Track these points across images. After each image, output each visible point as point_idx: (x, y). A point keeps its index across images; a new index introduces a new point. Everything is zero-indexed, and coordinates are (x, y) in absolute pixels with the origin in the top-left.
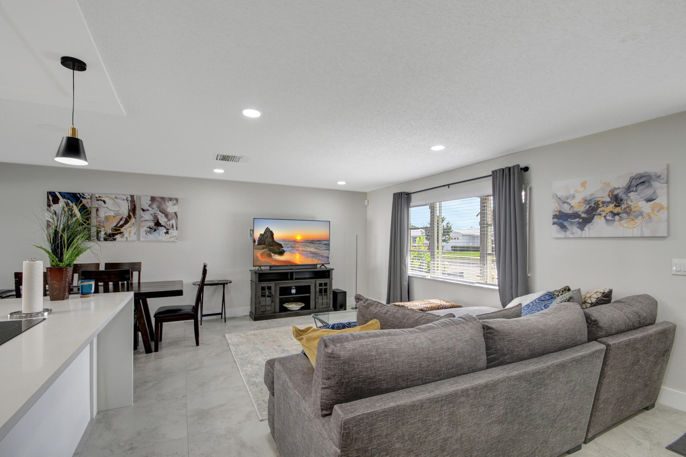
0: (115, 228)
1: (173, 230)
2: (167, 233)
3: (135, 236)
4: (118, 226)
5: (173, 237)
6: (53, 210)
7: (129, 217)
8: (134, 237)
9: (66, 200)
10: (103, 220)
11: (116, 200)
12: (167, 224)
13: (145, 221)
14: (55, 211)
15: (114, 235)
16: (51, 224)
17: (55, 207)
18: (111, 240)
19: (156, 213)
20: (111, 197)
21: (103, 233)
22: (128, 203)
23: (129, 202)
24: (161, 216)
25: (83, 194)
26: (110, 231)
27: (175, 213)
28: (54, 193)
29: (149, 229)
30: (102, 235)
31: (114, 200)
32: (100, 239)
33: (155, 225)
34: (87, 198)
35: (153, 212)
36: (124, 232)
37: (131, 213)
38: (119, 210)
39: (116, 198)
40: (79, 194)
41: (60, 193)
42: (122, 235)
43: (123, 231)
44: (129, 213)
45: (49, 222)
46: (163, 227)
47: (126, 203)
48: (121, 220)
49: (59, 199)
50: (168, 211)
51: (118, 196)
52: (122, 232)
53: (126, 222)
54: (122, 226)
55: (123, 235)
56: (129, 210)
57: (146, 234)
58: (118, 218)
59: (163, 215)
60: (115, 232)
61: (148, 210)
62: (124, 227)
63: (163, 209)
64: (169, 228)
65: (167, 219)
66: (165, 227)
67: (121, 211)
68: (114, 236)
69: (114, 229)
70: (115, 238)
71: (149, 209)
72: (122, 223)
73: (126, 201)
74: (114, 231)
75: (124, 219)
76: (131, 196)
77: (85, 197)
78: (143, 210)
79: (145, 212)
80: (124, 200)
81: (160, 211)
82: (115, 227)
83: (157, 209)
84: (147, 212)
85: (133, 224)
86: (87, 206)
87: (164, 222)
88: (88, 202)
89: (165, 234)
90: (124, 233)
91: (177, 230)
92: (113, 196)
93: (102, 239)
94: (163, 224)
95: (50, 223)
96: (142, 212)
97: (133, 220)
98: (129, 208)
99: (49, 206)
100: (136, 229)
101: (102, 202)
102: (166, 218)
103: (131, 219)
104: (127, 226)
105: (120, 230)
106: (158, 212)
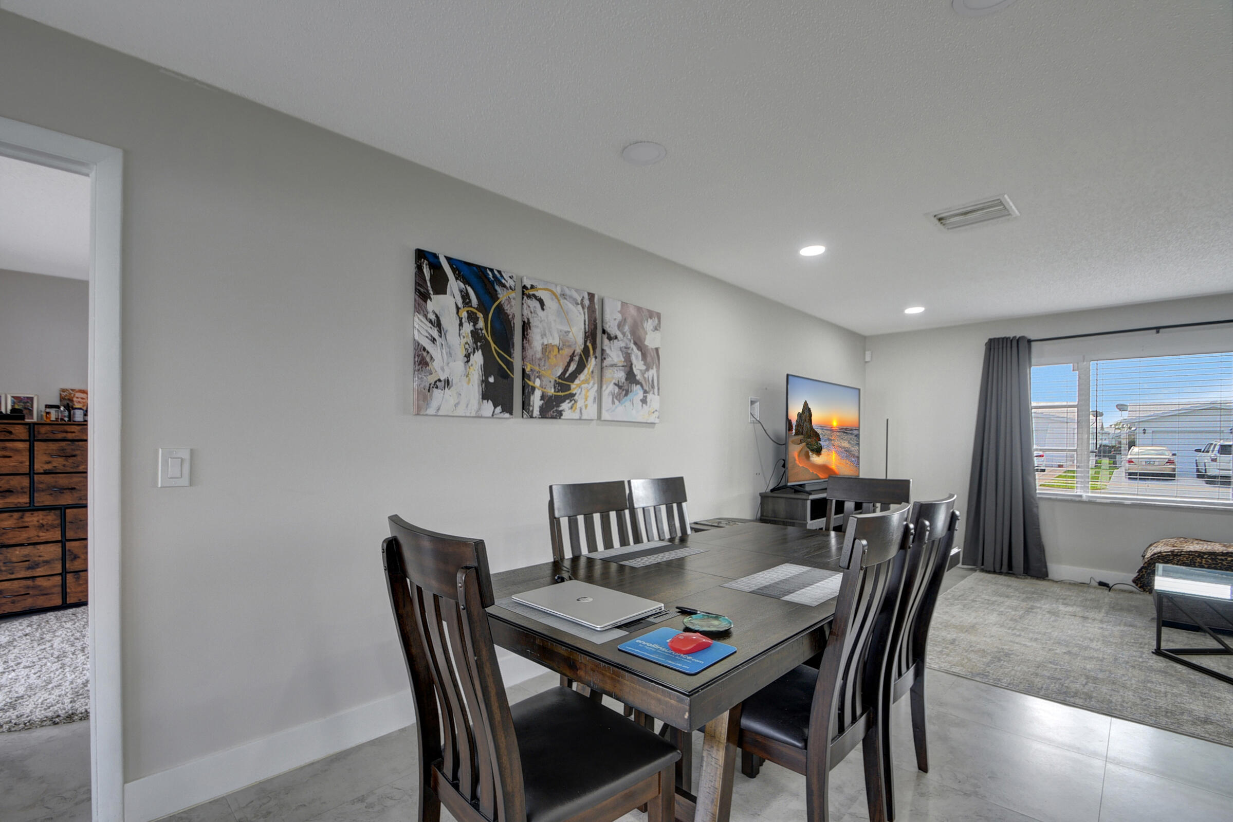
0: (560, 381)
1: (654, 393)
2: (644, 401)
3: (595, 406)
4: (567, 375)
5: (653, 412)
6: (434, 312)
7: (586, 350)
8: (591, 411)
9: (462, 285)
10: (539, 355)
11: (562, 301)
12: (644, 378)
13: (612, 366)
14: (437, 316)
15: (560, 400)
16: (428, 359)
17: (436, 303)
18: (552, 417)
19: (628, 348)
20: (554, 290)
21: (538, 394)
22: (584, 314)
23: (586, 310)
24: (637, 357)
25: (499, 272)
26: (551, 391)
27: (657, 350)
28: (435, 256)
29: (617, 389)
30: (536, 401)
31: (559, 301)
32: (532, 411)
33: (626, 379)
34: (508, 285)
35: (623, 345)
36: (576, 394)
37: (589, 344)
38: (569, 332)
39: (563, 295)
40: (492, 270)
41: (449, 259)
42: (573, 402)
43: (574, 392)
44: (585, 342)
45: (424, 349)
46: (638, 386)
47: (580, 313)
48: (571, 360)
49: (447, 280)
50: (646, 343)
51: (567, 292)
52: (574, 395)
53: (581, 367)
54: (574, 376)
55: (576, 402)
56: (585, 333)
57: (613, 403)
58: (567, 352)
59: (640, 353)
60: (560, 394)
61: (616, 338)
62: (577, 382)
63: (639, 338)
64: (647, 389)
65: (645, 364)
66: (642, 386)
67: (571, 333)
68: (559, 406)
69: (559, 383)
70: (561, 409)
71: (620, 336)
72: (573, 367)
73: (580, 307)
74: (558, 392)
75: (577, 358)
76: (589, 294)
77: (503, 281)
78: (610, 338)
79: (611, 342)
80: (578, 304)
81: (635, 344)
82: (559, 377)
83: (629, 337)
84: (616, 341)
85: (592, 372)
86: (508, 312)
87: (641, 370)
88: (509, 299)
89: (641, 403)
90: (576, 398)
91: (658, 395)
92: (558, 290)
93: (536, 412)
94: (639, 377)
95: (425, 354)
96: (606, 341)
97: (592, 363)
98: (585, 328)
99: (423, 296)
100: (596, 387)
101: (538, 305)
102: (643, 362)
103: (589, 359)
104: (582, 377)
105: (569, 388)
106: (632, 346)
